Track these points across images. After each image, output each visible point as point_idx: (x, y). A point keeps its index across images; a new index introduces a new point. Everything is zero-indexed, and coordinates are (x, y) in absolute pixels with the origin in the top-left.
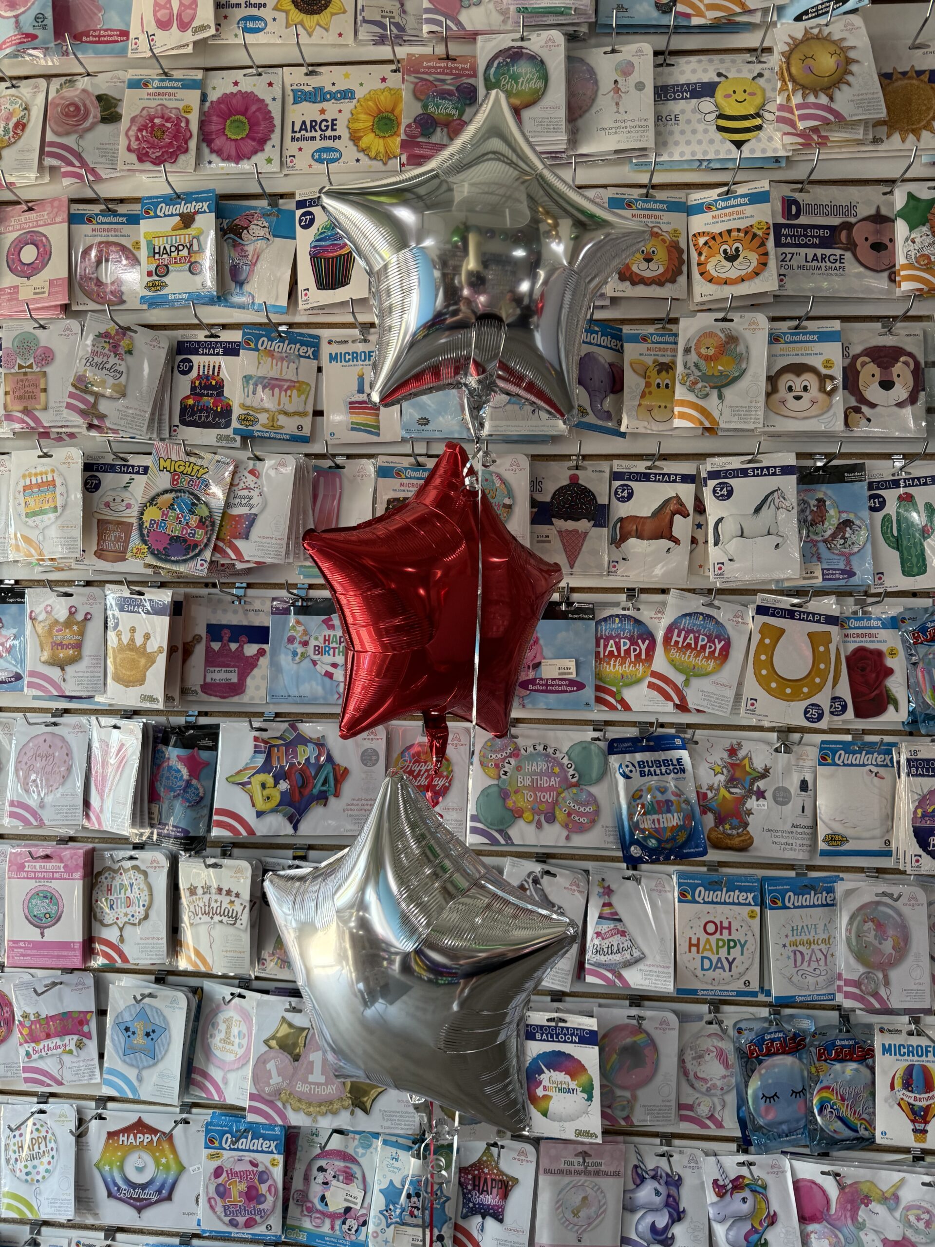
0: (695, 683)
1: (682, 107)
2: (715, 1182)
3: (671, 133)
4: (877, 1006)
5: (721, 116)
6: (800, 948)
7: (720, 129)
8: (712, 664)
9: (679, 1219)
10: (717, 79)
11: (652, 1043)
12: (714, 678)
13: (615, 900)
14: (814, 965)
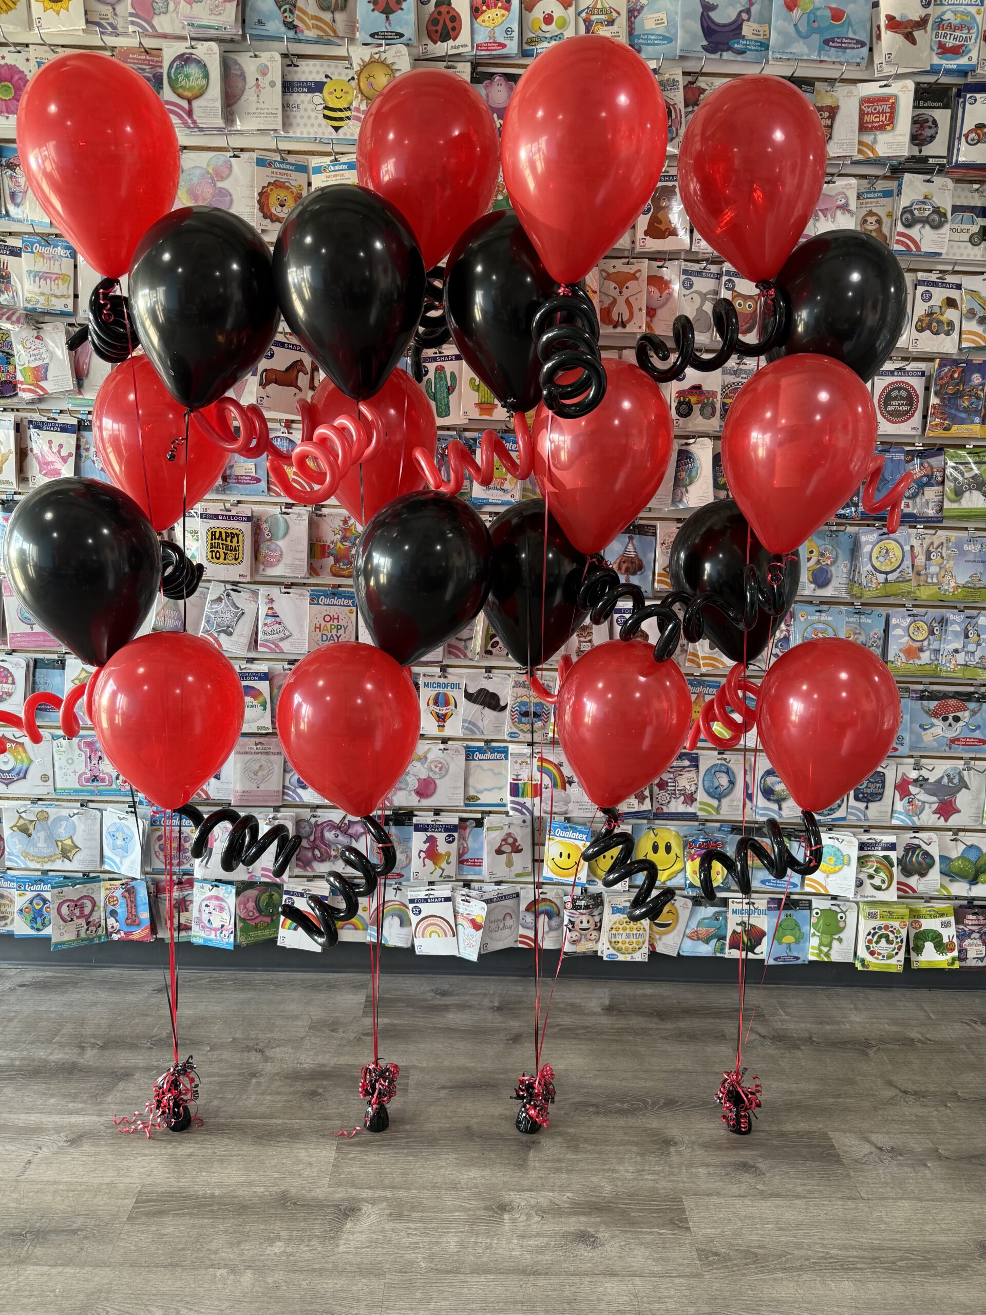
1: (301, 99)
3: (295, 117)
5: (326, 108)
7: (326, 117)
10: (325, 80)
13: (274, 605)
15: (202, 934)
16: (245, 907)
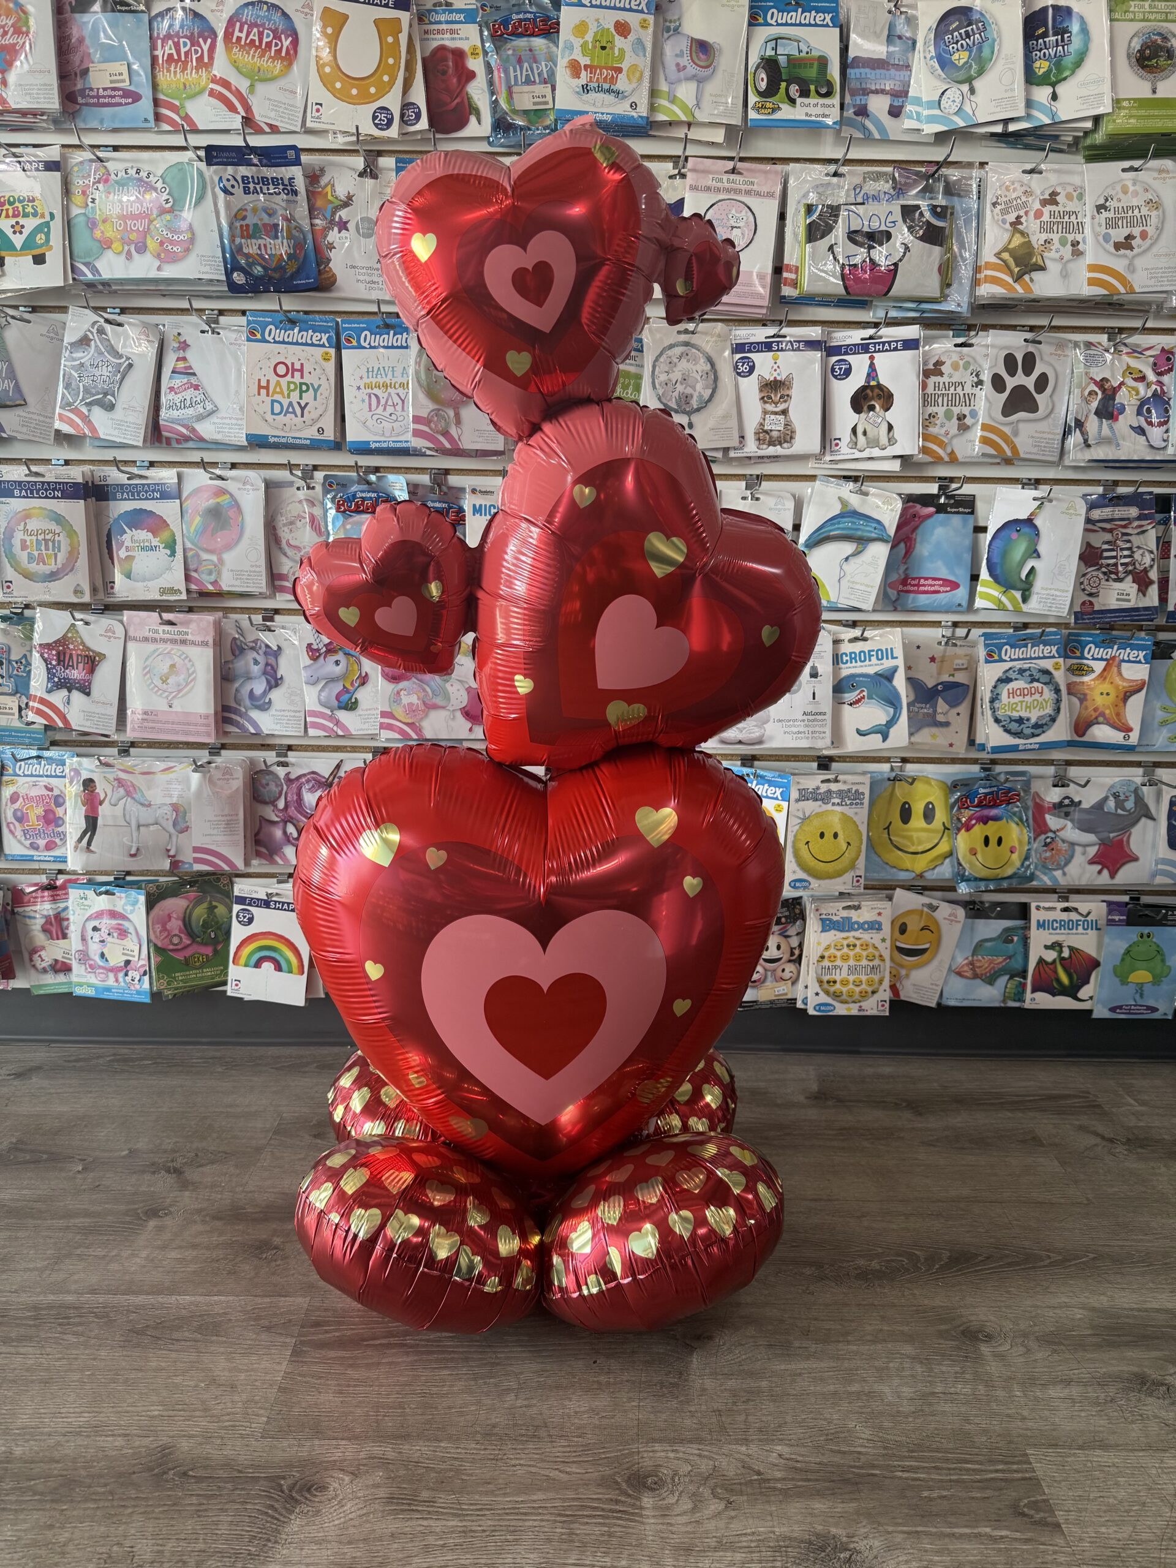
0: (260, 88)
2: (309, 646)
4: (448, 445)
6: (376, 391)
8: (278, 65)
9: (277, 685)
11: (236, 505)
12: (282, 83)
13: (189, 355)
14: (390, 410)
15: (93, 979)
16: (164, 929)
